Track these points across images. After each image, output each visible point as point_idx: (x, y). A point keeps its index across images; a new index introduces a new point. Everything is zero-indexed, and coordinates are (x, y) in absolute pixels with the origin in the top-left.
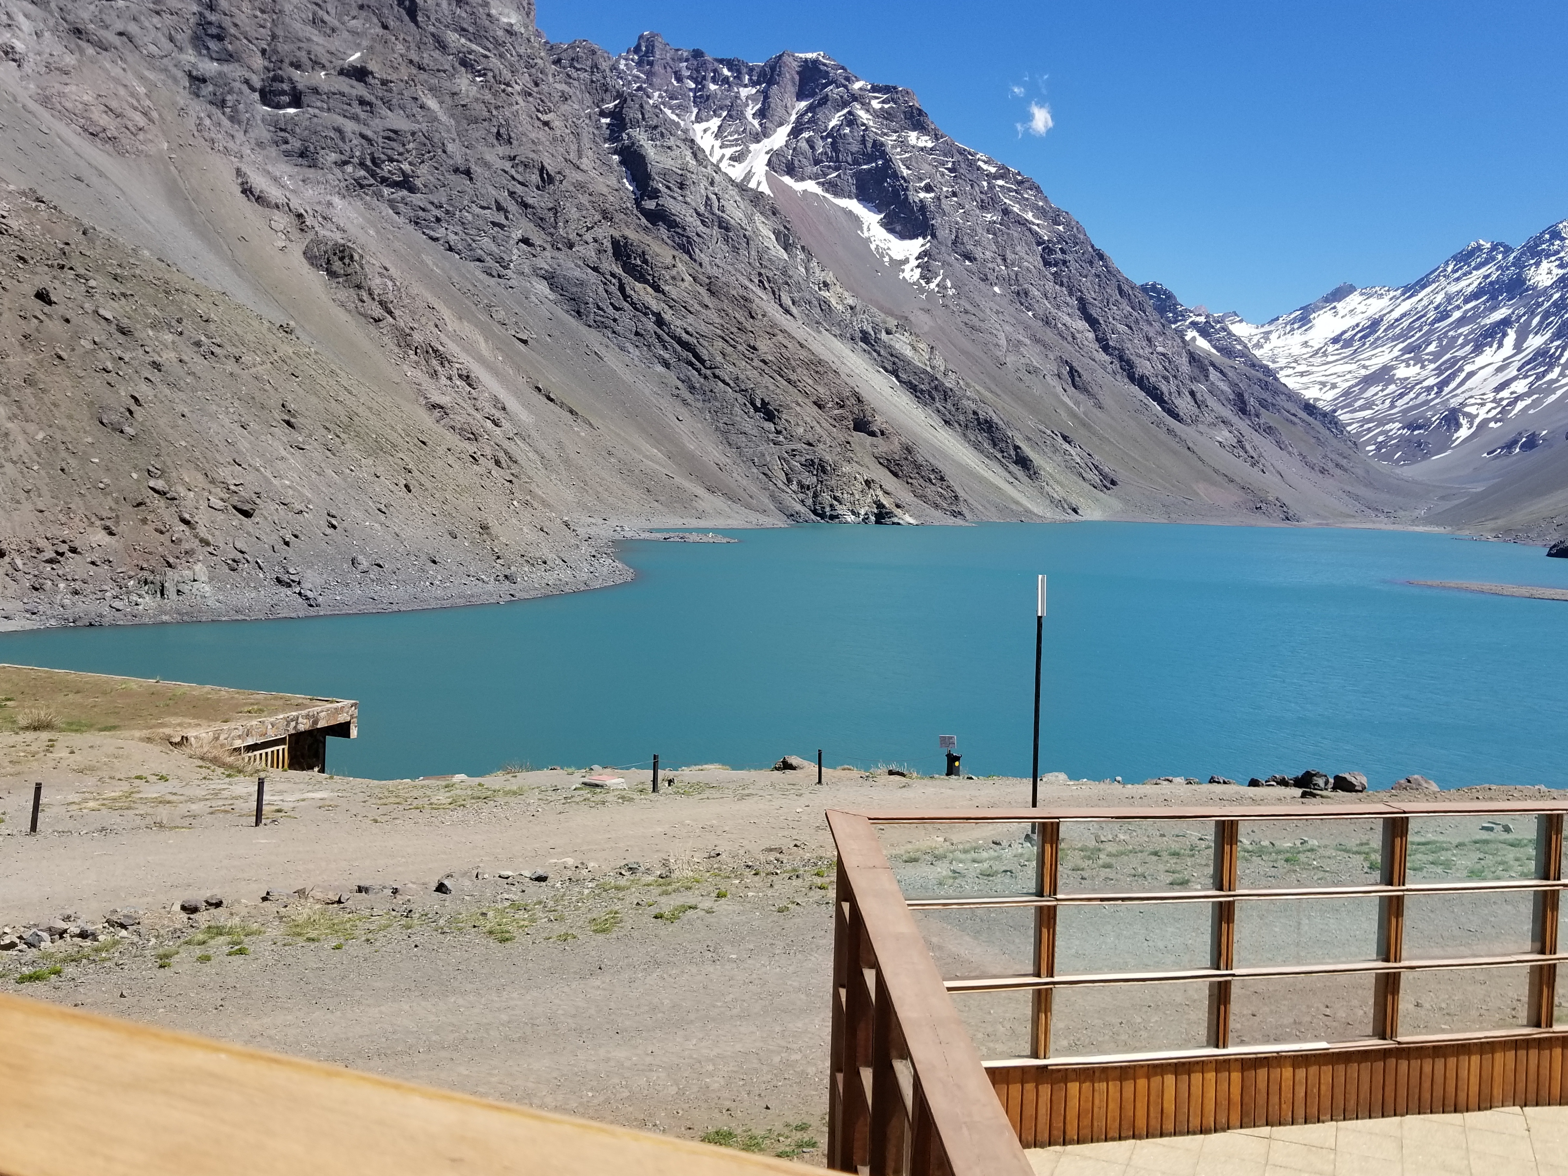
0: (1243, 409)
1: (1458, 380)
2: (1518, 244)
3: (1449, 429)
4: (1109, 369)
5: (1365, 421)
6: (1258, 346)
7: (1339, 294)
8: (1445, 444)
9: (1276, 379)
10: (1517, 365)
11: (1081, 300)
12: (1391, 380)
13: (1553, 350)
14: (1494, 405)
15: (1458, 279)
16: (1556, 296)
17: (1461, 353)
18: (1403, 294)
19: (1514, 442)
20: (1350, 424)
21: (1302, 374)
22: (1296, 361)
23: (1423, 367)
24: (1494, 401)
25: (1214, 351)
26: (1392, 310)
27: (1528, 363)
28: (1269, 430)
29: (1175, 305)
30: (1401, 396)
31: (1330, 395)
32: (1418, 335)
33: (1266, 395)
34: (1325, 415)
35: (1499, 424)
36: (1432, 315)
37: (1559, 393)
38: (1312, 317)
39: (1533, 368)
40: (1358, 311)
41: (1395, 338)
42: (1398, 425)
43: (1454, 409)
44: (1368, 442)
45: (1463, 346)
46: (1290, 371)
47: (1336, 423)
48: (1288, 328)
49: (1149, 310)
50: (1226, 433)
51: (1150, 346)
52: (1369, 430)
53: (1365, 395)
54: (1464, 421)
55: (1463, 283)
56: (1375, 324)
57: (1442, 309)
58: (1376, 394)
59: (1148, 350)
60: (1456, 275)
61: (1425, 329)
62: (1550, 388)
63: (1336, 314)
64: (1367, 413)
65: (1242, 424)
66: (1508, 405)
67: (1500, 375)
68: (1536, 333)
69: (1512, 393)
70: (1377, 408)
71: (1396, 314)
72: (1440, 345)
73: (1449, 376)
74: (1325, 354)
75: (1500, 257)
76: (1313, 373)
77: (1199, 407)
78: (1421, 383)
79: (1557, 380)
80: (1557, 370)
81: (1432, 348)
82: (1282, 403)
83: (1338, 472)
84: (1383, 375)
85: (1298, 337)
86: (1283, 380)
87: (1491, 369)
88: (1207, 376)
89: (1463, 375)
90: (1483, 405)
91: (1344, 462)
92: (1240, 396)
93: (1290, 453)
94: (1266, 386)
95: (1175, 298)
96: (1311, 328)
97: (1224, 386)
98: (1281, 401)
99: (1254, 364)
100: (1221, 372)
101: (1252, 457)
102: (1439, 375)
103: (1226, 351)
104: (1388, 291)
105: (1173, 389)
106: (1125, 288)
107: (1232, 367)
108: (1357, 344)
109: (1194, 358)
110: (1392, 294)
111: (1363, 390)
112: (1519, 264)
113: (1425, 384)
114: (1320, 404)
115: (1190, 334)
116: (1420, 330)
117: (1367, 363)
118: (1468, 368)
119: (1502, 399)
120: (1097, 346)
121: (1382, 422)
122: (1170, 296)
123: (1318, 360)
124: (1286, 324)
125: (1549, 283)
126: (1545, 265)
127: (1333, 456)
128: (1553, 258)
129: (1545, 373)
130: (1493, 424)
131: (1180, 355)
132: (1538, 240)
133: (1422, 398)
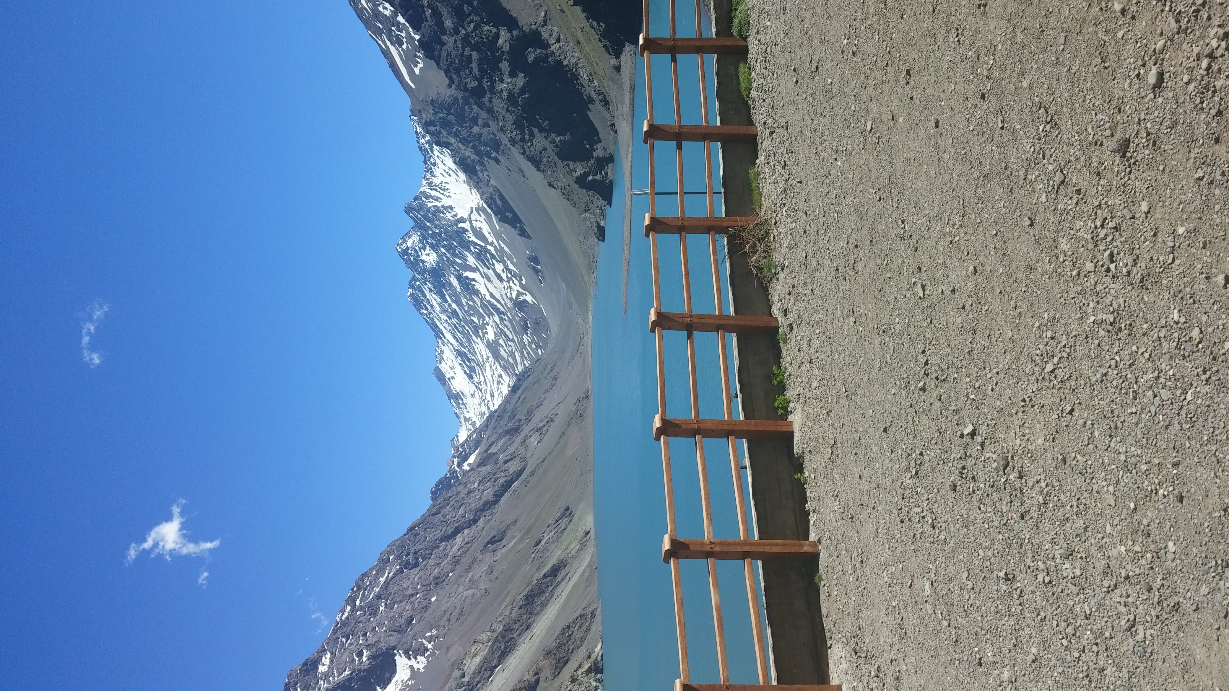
0: (516, 430)
1: (496, 303)
2: (409, 274)
3: (526, 307)
4: (490, 517)
5: (522, 356)
6: (474, 424)
7: (440, 376)
8: (536, 308)
9: (496, 411)
10: (486, 270)
11: (442, 540)
12: (496, 342)
13: (477, 250)
14: (511, 282)
15: (432, 307)
16: (443, 250)
17: (479, 303)
18: (440, 338)
19: (534, 268)
20: (524, 364)
21: (492, 396)
22: (484, 400)
23: (487, 324)
24: (509, 282)
25: (477, 451)
26: (451, 344)
27: (484, 264)
28: (529, 413)
29: (446, 478)
30: (506, 336)
31: (506, 378)
32: (467, 328)
33: (507, 416)
34: (519, 380)
35: (523, 278)
36: (454, 321)
37: (503, 245)
38: (455, 392)
39: (488, 260)
40: (451, 364)
41: (469, 341)
42: (525, 337)
43: (513, 304)
44: (536, 353)
45: (474, 302)
46: (491, 403)
47: (524, 373)
48: (462, 406)
49: (449, 494)
50: (532, 439)
51: (474, 491)
52: (528, 353)
53: (506, 357)
54: (522, 298)
55: (435, 304)
56: (459, 354)
57: (450, 315)
58: (505, 350)
59: (477, 493)
60: (430, 308)
61: (463, 324)
62: (500, 251)
63: (453, 378)
64: (517, 355)
65: (526, 430)
66: (511, 274)
67: (492, 279)
68: (466, 260)
69: (503, 272)
70: (514, 350)
71: (453, 341)
72: (474, 315)
73: (493, 309)
74: (480, 383)
75: (418, 283)
76: (492, 390)
77: (515, 458)
78: (498, 325)
79: (495, 247)
80: (489, 247)
81: (475, 319)
82: (512, 406)
83: (556, 369)
84: (493, 347)
85: (468, 400)
86: (496, 407)
87: (489, 285)
88: (494, 454)
89: (492, 300)
90: (511, 288)
91: (549, 367)
92: (507, 432)
93: (544, 400)
94: (500, 417)
95: (441, 479)
96: (462, 393)
97: (501, 443)
98: (510, 407)
99: (486, 425)
100: (491, 445)
101: (547, 422)
102: (493, 315)
104: (438, 346)
105: (502, 474)
106: (434, 510)
107: (488, 439)
108: (473, 364)
109: (481, 463)
110: (440, 345)
111: (503, 358)
112: (423, 272)
113: (498, 322)
114: (512, 384)
115: (466, 467)
116: (464, 327)
117: (485, 357)
118: (488, 297)
119: (507, 277)
120: (474, 527)
122: (440, 482)
123: (483, 387)
124: (459, 407)
125: (435, 255)
126: (424, 258)
127: (545, 373)
128: (420, 253)
129: (491, 254)
130: (523, 282)
131: (480, 472)
132: (408, 263)
133: (507, 323)
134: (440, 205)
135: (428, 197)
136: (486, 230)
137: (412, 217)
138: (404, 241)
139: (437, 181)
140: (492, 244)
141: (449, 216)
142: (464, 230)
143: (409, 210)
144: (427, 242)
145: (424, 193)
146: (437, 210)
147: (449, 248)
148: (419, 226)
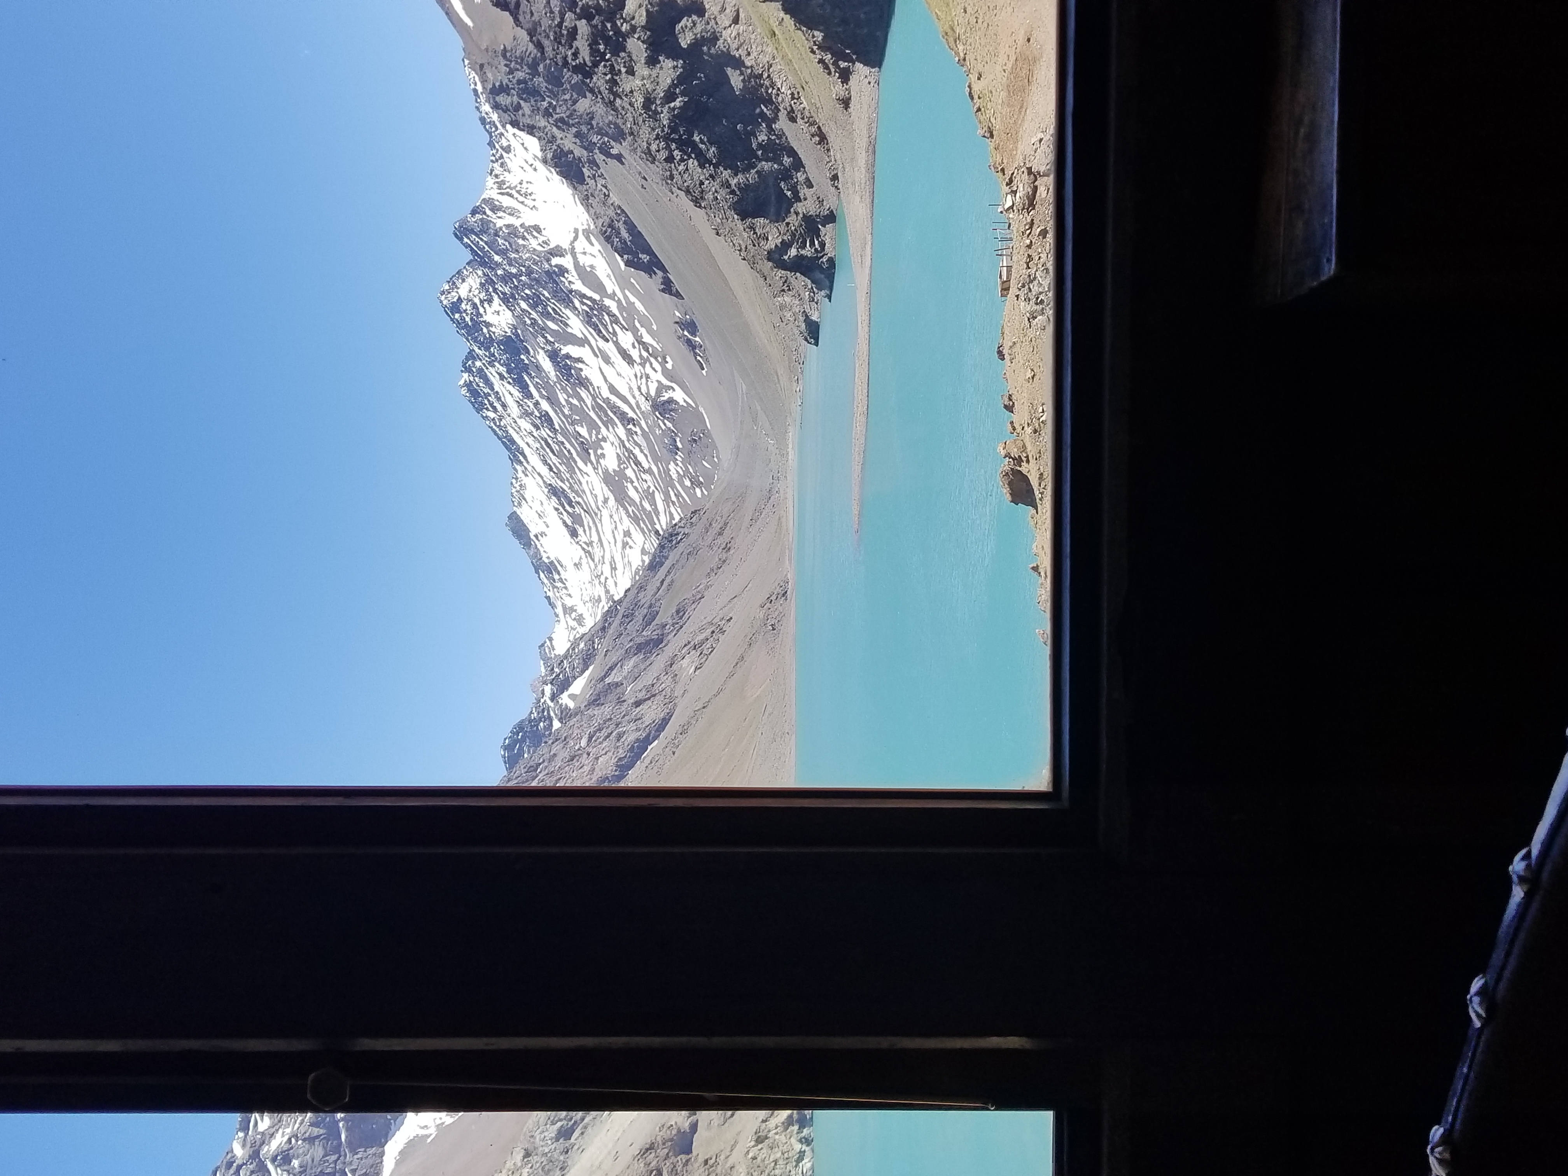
0: (657, 643)
1: (620, 403)
2: (465, 346)
3: (675, 411)
5: (667, 500)
6: (580, 620)
7: (519, 530)
8: (692, 414)
9: (620, 601)
10: (601, 343)
12: (621, 473)
13: (585, 308)
14: (648, 365)
15: (504, 406)
16: (524, 305)
17: (589, 401)
18: (521, 463)
19: (689, 341)
20: (672, 517)
21: (614, 569)
22: (598, 577)
23: (604, 439)
24: (643, 365)
25: (587, 673)
26: (539, 474)
27: (599, 332)
28: (680, 612)
29: (530, 721)
30: (638, 463)
31: (638, 537)
32: (568, 445)
33: (640, 614)
34: (661, 547)
35: (668, 359)
36: (545, 432)
37: (632, 299)
38: (547, 561)
39: (605, 327)
40: (540, 509)
41: (572, 471)
43: (652, 406)
44: (692, 496)
45: (581, 399)
46: (610, 582)
47: (671, 535)
48: (559, 585)
49: (536, 759)
50: (685, 662)
51: (580, 755)
52: (678, 495)
53: (638, 500)
54: (666, 396)
55: (510, 401)
56: (554, 492)
57: (538, 422)
58: (636, 488)
60: (499, 408)
61: (560, 438)
62: (628, 309)
63: (543, 534)
64: (659, 498)
65: (674, 644)
66: (648, 351)
67: (613, 359)
68: (566, 325)
69: (634, 347)
70: (652, 488)
71: (544, 470)
72: (580, 422)
73: (615, 413)
74: (590, 544)
75: (478, 364)
76: (612, 557)
77: (654, 696)
78: (623, 442)
79: (619, 302)
80: (607, 302)
81: (583, 431)
82: (649, 597)
83: (727, 531)
84: (614, 482)
85: (569, 574)
86: (621, 592)
87: (606, 368)
88: (617, 685)
89: (613, 398)
90: (648, 377)
91: (716, 527)
92: (639, 648)
93: (707, 587)
94: (629, 616)
95: (522, 721)
96: (559, 561)
97: (629, 665)
98: (645, 598)
99: (603, 628)
100: (611, 669)
101: (713, 632)
102: (614, 424)
103: (587, 659)
104: (517, 479)
105: (633, 726)
107: (606, 655)
108: (578, 510)
109: (595, 701)
110: (520, 474)
111: (632, 502)
112: (487, 343)
113: (624, 438)
114: (649, 551)
115: (566, 702)
116: (563, 443)
117: (600, 499)
118: (606, 393)
119: (641, 356)
121: (668, 482)
122: (520, 727)
123: (597, 552)
124: (554, 587)
125: (509, 314)
126: (489, 317)
127: (709, 539)
128: (481, 310)
129: (611, 315)
130: (669, 366)
131: (592, 717)
132: (461, 325)
133: (639, 439)
134: (517, 223)
135: (495, 209)
136: (603, 270)
137: (467, 246)
138: (454, 286)
139: (512, 179)
140: (612, 296)
141: (534, 244)
142: (563, 271)
143: (462, 232)
144: (495, 290)
145: (489, 202)
146: (513, 232)
147: (536, 302)
148: (480, 260)
